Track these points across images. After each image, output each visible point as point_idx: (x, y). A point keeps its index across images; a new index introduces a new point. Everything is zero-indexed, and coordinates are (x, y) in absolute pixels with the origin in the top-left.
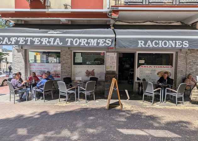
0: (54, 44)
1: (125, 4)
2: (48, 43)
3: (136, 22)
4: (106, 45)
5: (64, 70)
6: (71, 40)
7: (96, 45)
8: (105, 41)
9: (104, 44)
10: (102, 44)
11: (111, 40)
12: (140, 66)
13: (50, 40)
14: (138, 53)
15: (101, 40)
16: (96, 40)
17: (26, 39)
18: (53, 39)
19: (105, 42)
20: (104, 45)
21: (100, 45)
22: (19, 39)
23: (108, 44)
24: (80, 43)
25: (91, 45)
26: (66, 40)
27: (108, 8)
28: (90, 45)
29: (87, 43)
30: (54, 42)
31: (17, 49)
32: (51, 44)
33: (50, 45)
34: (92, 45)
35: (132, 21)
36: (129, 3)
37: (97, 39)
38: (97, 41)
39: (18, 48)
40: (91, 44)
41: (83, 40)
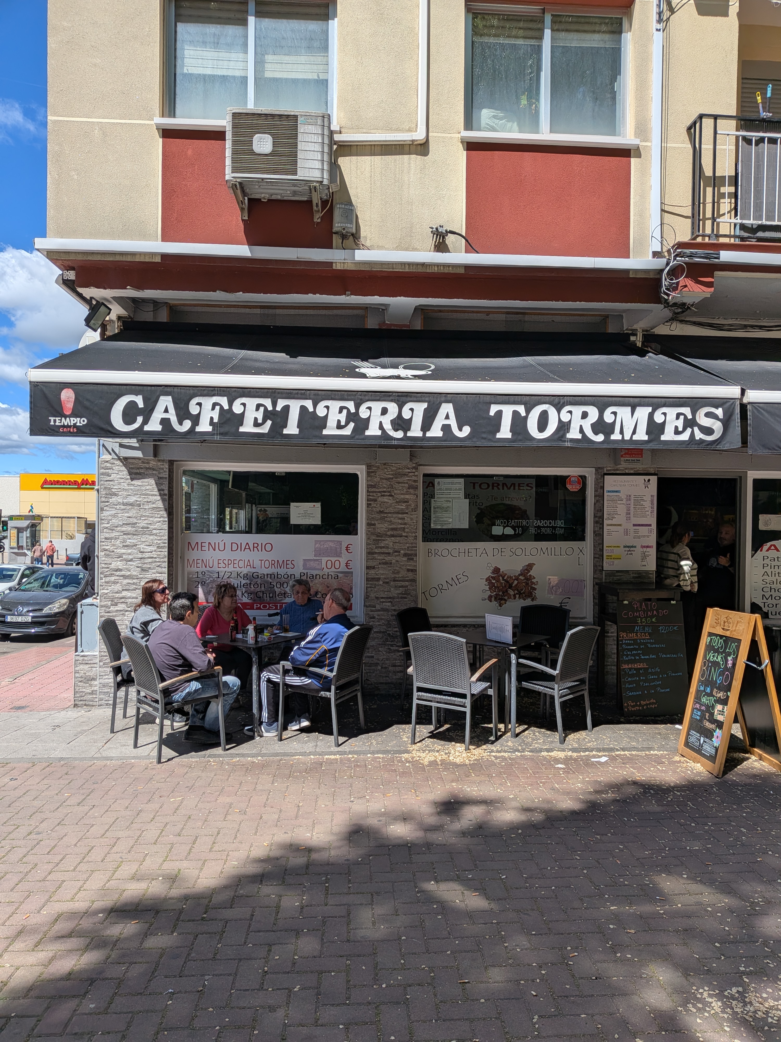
0: (428, 434)
1: (746, 235)
2: (396, 430)
3: (752, 327)
4: (699, 435)
5: (383, 572)
6: (515, 413)
7: (646, 438)
8: (690, 417)
9: (689, 431)
10: (677, 432)
11: (719, 412)
12: (765, 547)
13: (406, 414)
14: (756, 481)
15: (672, 412)
16: (643, 413)
17: (279, 408)
18: (420, 408)
19: (690, 423)
20: (685, 436)
21: (668, 435)
22: (237, 408)
23: (708, 431)
24: (564, 427)
25: (619, 437)
26: (492, 413)
27: (656, 254)
28: (613, 437)
29: (599, 427)
30: (427, 425)
31: (126, 459)
32: (409, 434)
33: (405, 438)
34: (627, 437)
35: (730, 322)
36: (760, 234)
37: (650, 409)
38: (651, 416)
39: (139, 454)
40: (622, 432)
41: (578, 411)
